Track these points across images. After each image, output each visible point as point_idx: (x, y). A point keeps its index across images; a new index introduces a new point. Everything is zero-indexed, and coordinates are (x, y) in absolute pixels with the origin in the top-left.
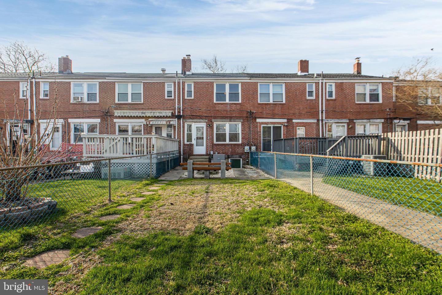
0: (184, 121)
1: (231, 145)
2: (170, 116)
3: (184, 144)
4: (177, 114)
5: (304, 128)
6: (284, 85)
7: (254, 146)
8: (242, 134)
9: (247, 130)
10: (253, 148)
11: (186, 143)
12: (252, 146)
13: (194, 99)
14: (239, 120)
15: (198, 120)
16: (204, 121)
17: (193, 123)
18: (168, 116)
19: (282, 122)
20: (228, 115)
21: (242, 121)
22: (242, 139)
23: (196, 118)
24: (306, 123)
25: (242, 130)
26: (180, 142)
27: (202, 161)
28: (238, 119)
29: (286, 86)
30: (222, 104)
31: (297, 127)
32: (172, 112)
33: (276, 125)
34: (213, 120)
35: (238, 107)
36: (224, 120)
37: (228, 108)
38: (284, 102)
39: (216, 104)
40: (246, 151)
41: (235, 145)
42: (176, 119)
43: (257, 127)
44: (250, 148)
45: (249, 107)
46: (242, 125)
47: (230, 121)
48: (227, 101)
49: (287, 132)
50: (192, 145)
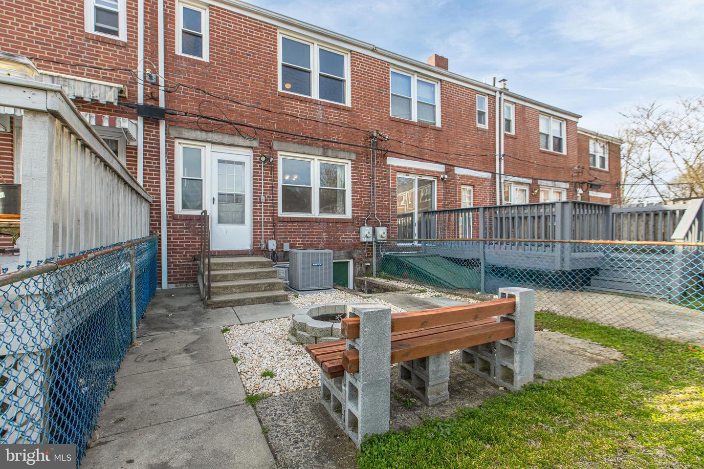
0: (173, 133)
1: (328, 221)
2: (109, 104)
3: (172, 217)
4: (141, 101)
5: (471, 188)
6: (438, 87)
7: (383, 225)
8: (354, 192)
9: (366, 182)
10: (382, 231)
11: (179, 210)
12: (378, 225)
13: (210, 64)
14: (346, 155)
15: (227, 139)
16: (247, 143)
17: (209, 146)
18: (102, 101)
19: (437, 172)
20: (318, 134)
21: (353, 157)
22: (354, 206)
23: (221, 131)
24: (477, 178)
25: (354, 183)
26: (154, 208)
27: (255, 276)
28: (343, 150)
29: (442, 88)
30: (302, 100)
31: (463, 187)
32: (121, 91)
33: (424, 178)
34: (276, 145)
35: (345, 118)
36: (307, 149)
37: (319, 114)
38: (438, 124)
39: (283, 96)
40: (364, 239)
41: (337, 221)
42: (140, 122)
43: (387, 177)
44: (374, 232)
45: (369, 122)
46: (354, 169)
47: (324, 156)
48: (315, 94)
49: (445, 194)
50: (204, 219)
